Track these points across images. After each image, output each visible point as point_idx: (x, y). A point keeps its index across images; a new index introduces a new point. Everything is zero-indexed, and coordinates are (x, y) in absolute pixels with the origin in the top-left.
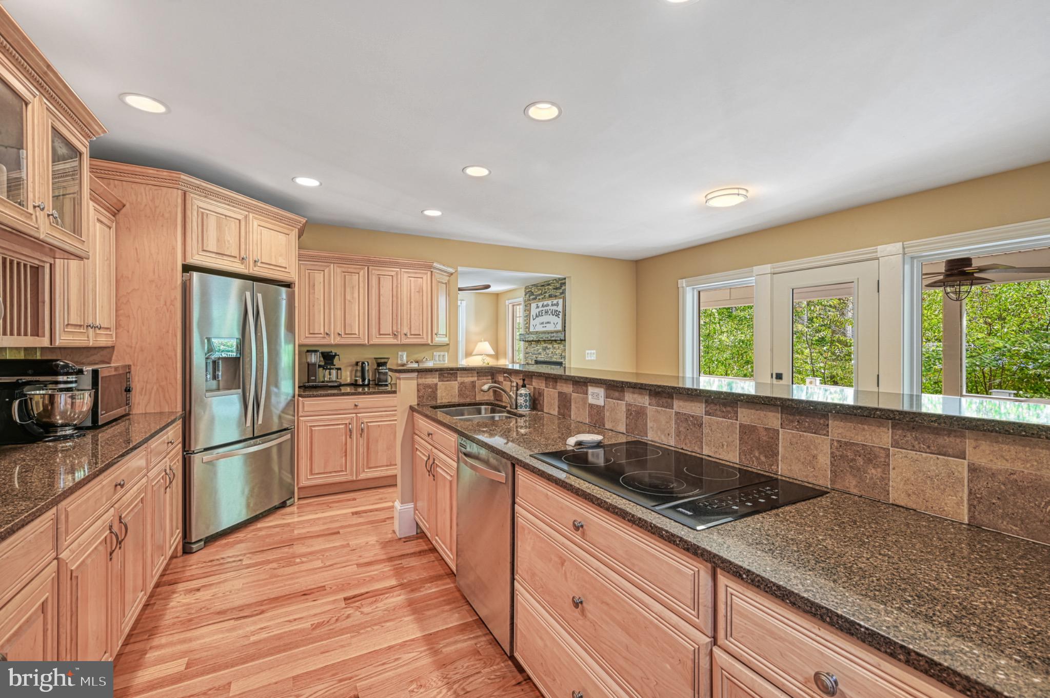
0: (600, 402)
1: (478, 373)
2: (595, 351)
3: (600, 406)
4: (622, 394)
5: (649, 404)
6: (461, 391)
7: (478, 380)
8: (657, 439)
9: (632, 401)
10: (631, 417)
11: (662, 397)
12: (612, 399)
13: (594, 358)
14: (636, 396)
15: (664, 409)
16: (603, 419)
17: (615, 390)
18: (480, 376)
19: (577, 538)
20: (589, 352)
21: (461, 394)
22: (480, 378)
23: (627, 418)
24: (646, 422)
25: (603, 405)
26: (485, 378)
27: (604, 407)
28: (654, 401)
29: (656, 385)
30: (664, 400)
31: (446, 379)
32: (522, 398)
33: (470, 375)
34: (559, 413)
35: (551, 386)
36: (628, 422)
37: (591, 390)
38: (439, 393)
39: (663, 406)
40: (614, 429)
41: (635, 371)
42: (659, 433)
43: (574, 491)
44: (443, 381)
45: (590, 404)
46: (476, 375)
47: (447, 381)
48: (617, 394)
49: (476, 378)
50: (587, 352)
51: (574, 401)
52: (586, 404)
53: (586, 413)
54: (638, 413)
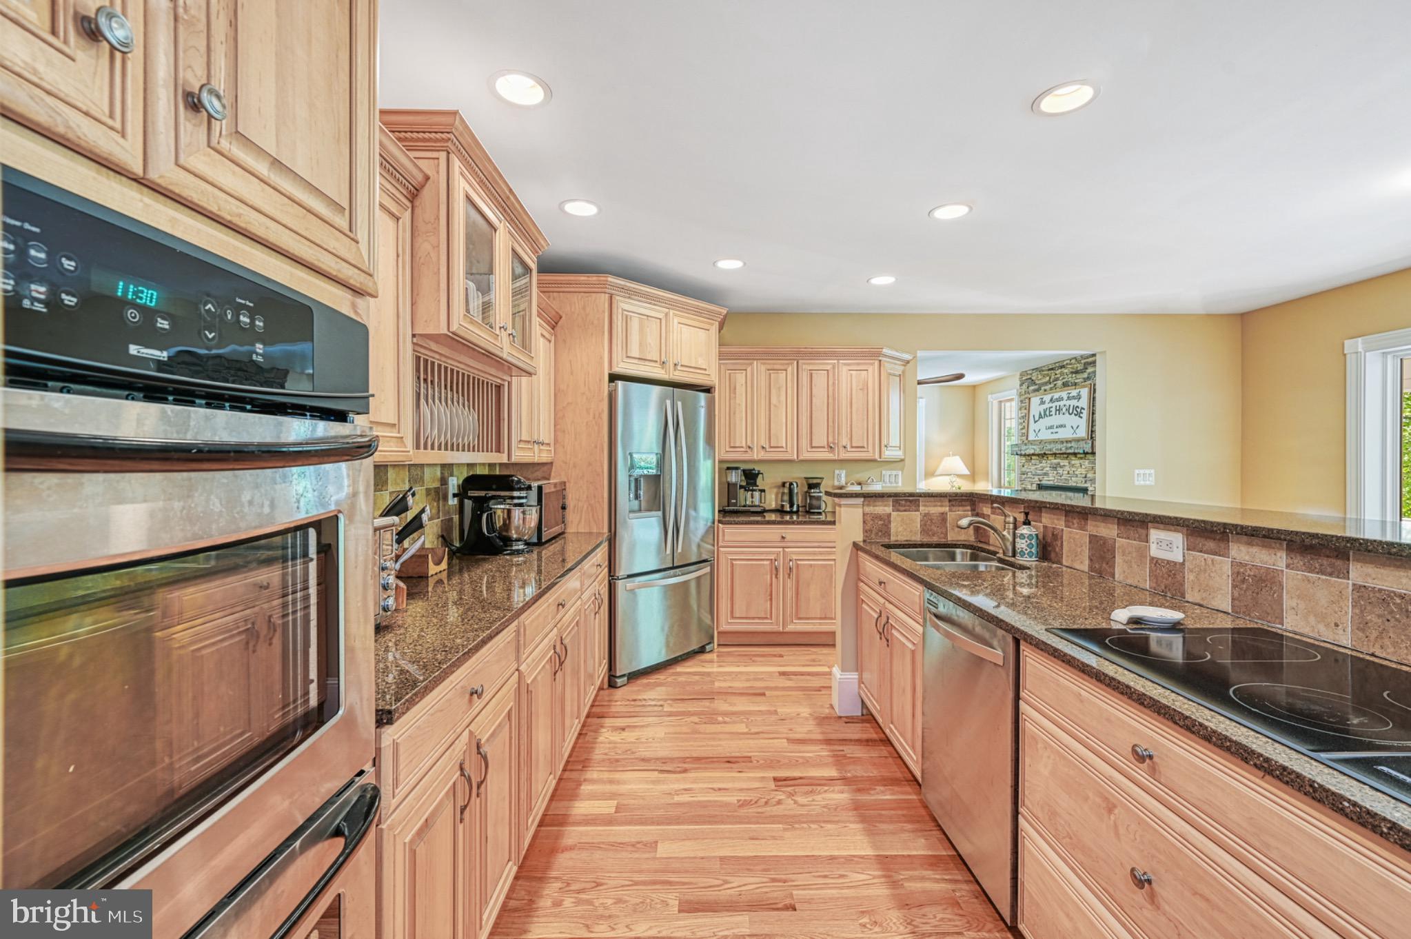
0: (1177, 555)
1: (950, 501)
2: (1152, 471)
3: (1175, 563)
4: (1222, 545)
5: (1288, 566)
6: (925, 525)
7: (950, 511)
8: (1306, 630)
9: (1247, 558)
10: (1244, 586)
11: (1320, 556)
12: (1201, 551)
13: (1151, 481)
14: (1254, 550)
15: (1324, 577)
16: (1182, 584)
17: (1207, 538)
18: (953, 506)
19: (1140, 773)
20: (1142, 472)
21: (924, 531)
22: (954, 509)
23: (1234, 587)
24: (1281, 597)
25: (1181, 561)
26: (961, 508)
27: (1183, 564)
28: (1298, 561)
29: (1304, 533)
30: (1325, 562)
31: (904, 508)
32: (1024, 541)
33: (939, 504)
34: (1091, 568)
35: (1076, 525)
36: (1236, 594)
37: (1155, 534)
38: (893, 526)
39: (1322, 572)
40: (1204, 603)
41: (1239, 507)
42: (1312, 619)
43: (1135, 697)
44: (898, 511)
45: (1152, 559)
46: (947, 503)
47: (905, 511)
48: (1211, 545)
49: (947, 508)
50: (1137, 472)
51: (1120, 551)
52: (1146, 557)
53: (1146, 571)
54: (1261, 580)
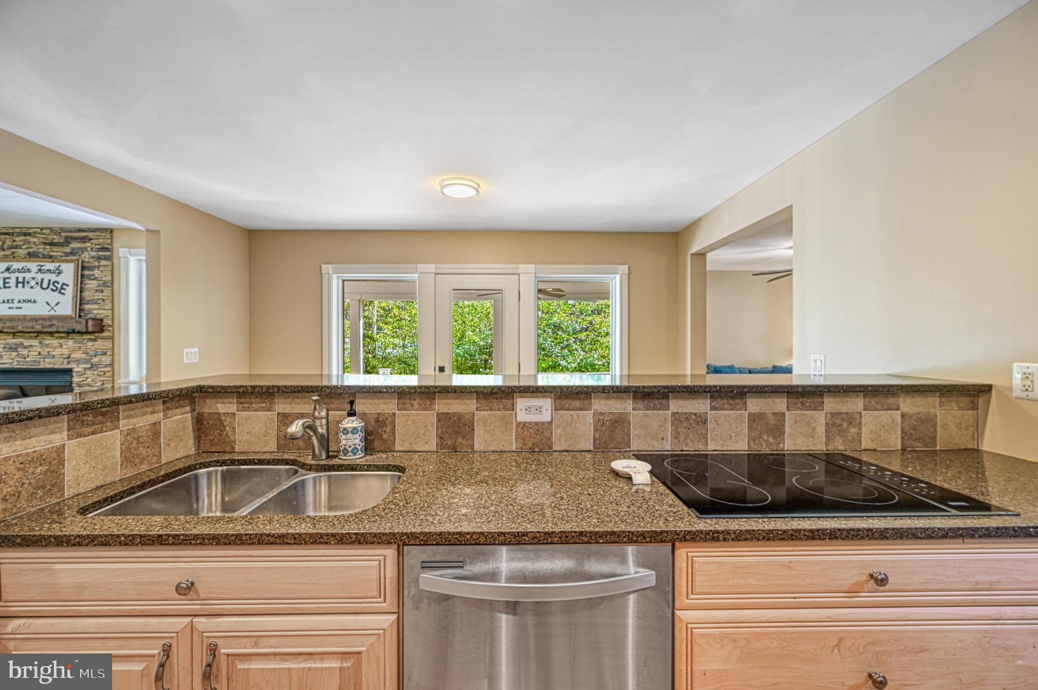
0: (546, 417)
1: (164, 402)
2: (196, 350)
3: (543, 423)
4: (586, 402)
5: (634, 409)
6: (129, 450)
7: (165, 417)
8: (646, 448)
9: (606, 408)
10: (604, 429)
11: (653, 399)
12: (568, 410)
13: (196, 360)
14: (611, 402)
15: (655, 412)
16: (550, 439)
17: (573, 399)
18: (169, 409)
20: (189, 350)
21: (128, 458)
22: (170, 413)
23: (595, 430)
24: (629, 430)
25: (549, 420)
26: (178, 411)
27: (551, 422)
28: (641, 404)
29: (659, 386)
30: (656, 402)
31: (90, 430)
32: (357, 436)
33: (150, 410)
34: (441, 446)
35: (416, 407)
36: (597, 435)
37: (522, 403)
38: (69, 472)
39: (655, 409)
40: (570, 449)
41: (248, 373)
42: (649, 439)
44: (81, 435)
45: (518, 424)
46: (161, 407)
47: (93, 433)
48: (577, 403)
49: (161, 415)
50: (185, 350)
51: (480, 422)
52: (512, 423)
53: (511, 436)
54: (616, 421)
